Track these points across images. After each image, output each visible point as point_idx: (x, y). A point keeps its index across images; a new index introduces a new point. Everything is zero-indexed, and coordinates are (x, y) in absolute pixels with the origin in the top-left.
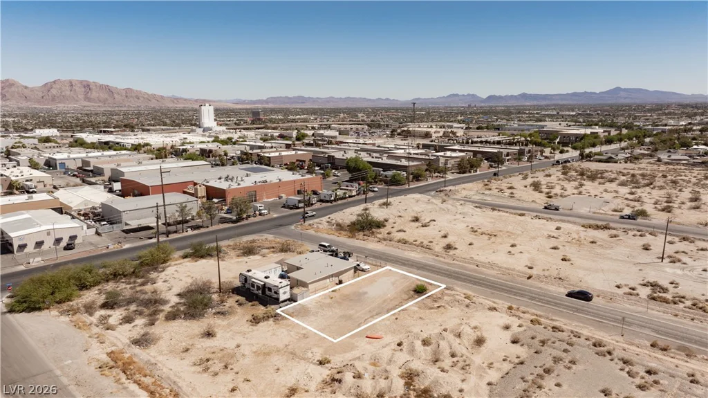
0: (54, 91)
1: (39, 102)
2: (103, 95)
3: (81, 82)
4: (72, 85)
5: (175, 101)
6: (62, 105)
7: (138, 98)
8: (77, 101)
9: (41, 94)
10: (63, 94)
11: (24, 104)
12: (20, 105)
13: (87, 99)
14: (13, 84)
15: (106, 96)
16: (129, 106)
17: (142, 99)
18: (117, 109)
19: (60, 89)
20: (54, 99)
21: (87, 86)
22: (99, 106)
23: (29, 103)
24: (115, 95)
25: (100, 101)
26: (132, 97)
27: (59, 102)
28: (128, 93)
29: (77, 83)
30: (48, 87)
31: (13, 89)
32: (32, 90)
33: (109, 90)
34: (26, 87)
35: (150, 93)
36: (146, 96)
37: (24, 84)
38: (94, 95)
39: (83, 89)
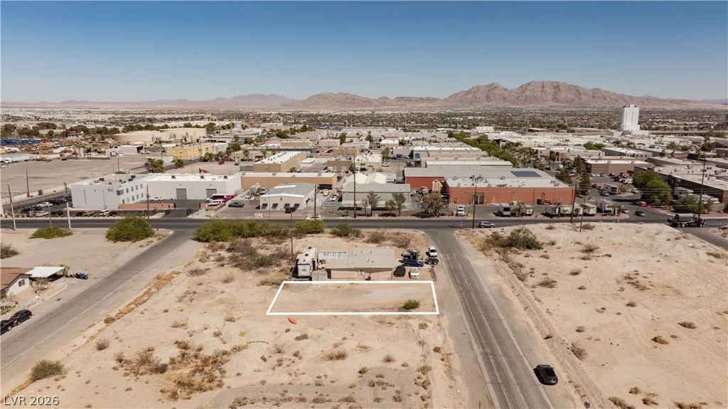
0: (527, 93)
1: (513, 102)
2: (570, 96)
3: (552, 83)
4: (544, 87)
5: (646, 102)
6: (532, 105)
7: (605, 99)
8: (545, 101)
9: (516, 95)
10: (535, 94)
11: (501, 105)
12: (499, 106)
13: (555, 99)
14: (497, 87)
15: (574, 97)
16: (594, 107)
17: (609, 99)
18: (581, 109)
19: (533, 90)
20: (526, 100)
21: (557, 87)
22: (564, 107)
23: (506, 104)
24: (582, 96)
25: (566, 101)
26: (599, 97)
27: (531, 103)
28: (596, 94)
29: (549, 84)
30: (523, 88)
31: (496, 91)
32: (511, 92)
33: (577, 91)
34: (506, 90)
35: (618, 93)
36: (614, 96)
37: (505, 87)
38: (562, 95)
39: (553, 90)
